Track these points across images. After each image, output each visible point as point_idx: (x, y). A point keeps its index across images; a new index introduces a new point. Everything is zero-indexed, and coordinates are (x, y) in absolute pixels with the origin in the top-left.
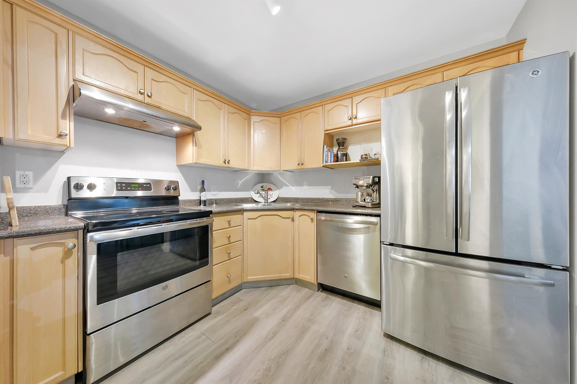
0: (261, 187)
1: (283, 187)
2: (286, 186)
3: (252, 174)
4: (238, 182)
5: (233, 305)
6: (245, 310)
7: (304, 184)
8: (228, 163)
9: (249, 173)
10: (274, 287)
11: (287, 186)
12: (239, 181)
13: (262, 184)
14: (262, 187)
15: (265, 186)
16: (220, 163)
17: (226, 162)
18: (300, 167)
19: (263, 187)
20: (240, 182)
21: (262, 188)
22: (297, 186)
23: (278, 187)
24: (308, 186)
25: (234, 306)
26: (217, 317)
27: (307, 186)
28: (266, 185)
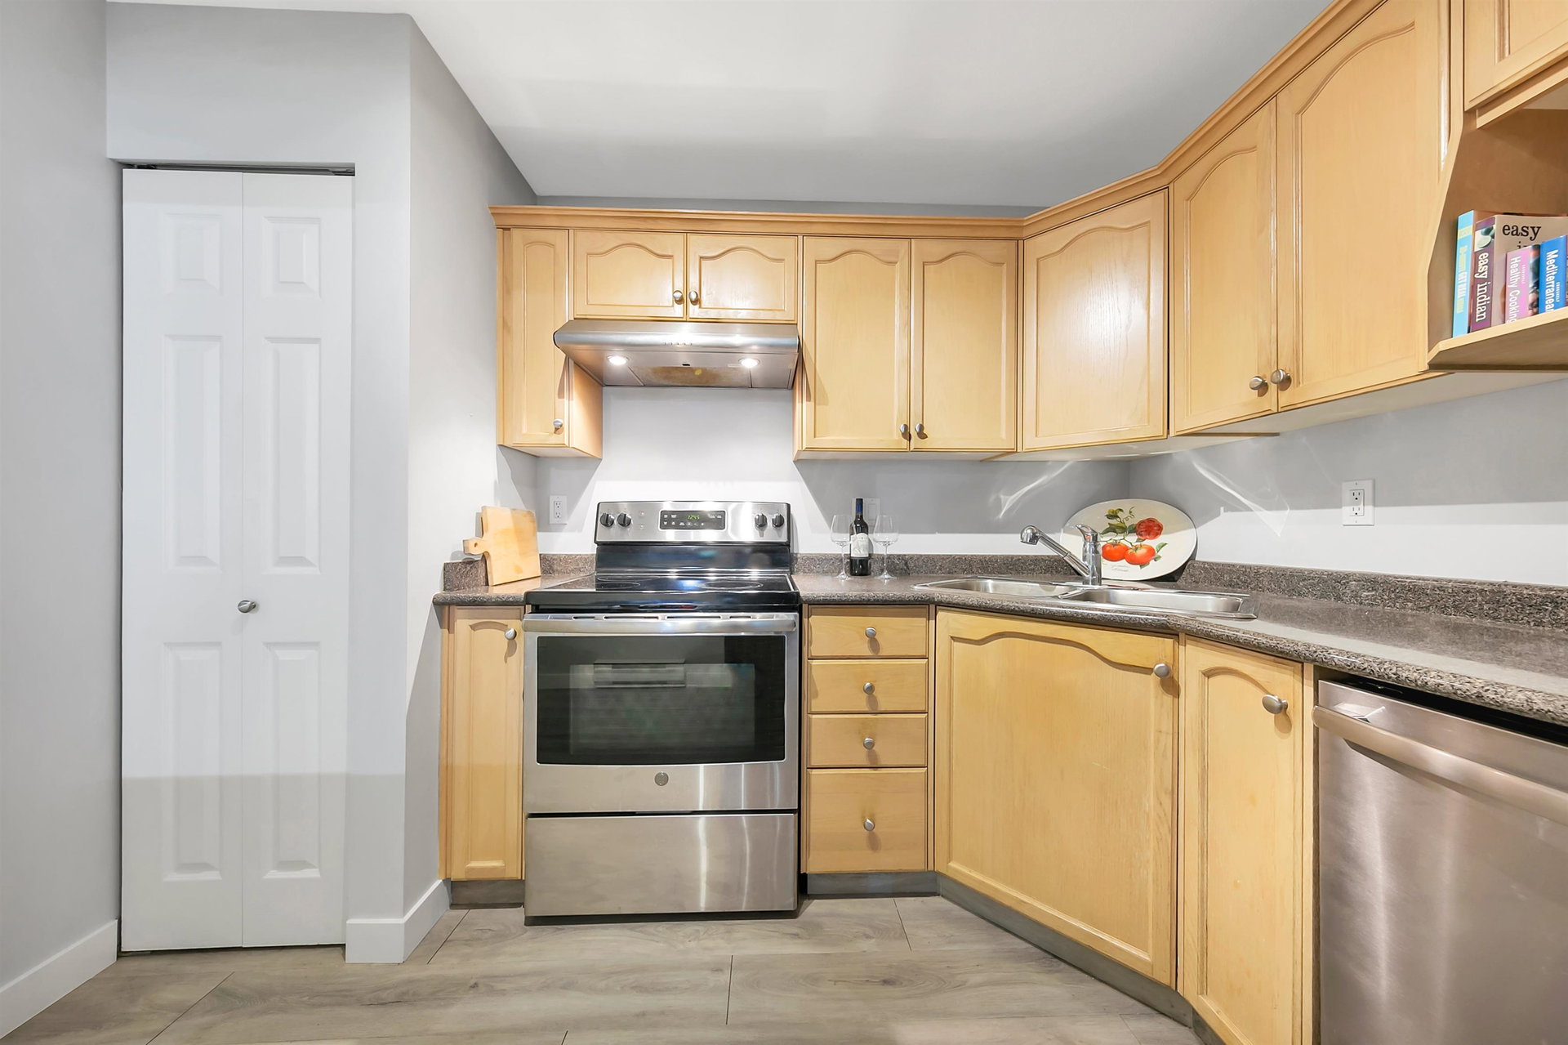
0: (1109, 517)
1: (1219, 515)
2: (1234, 506)
3: (1066, 466)
4: (998, 500)
5: (869, 931)
6: (886, 982)
7: (1347, 496)
8: (922, 435)
9: (1050, 463)
10: (1063, 965)
11: (1240, 511)
12: (1002, 497)
13: (1113, 505)
14: (1113, 515)
15: (1126, 510)
16: (891, 439)
17: (913, 433)
18: (1269, 401)
19: (1119, 514)
20: (1008, 501)
21: (1114, 522)
22: (1294, 507)
23: (1192, 516)
24: (1375, 505)
25: (868, 937)
26: (800, 941)
27: (1369, 508)
28: (1138, 510)
